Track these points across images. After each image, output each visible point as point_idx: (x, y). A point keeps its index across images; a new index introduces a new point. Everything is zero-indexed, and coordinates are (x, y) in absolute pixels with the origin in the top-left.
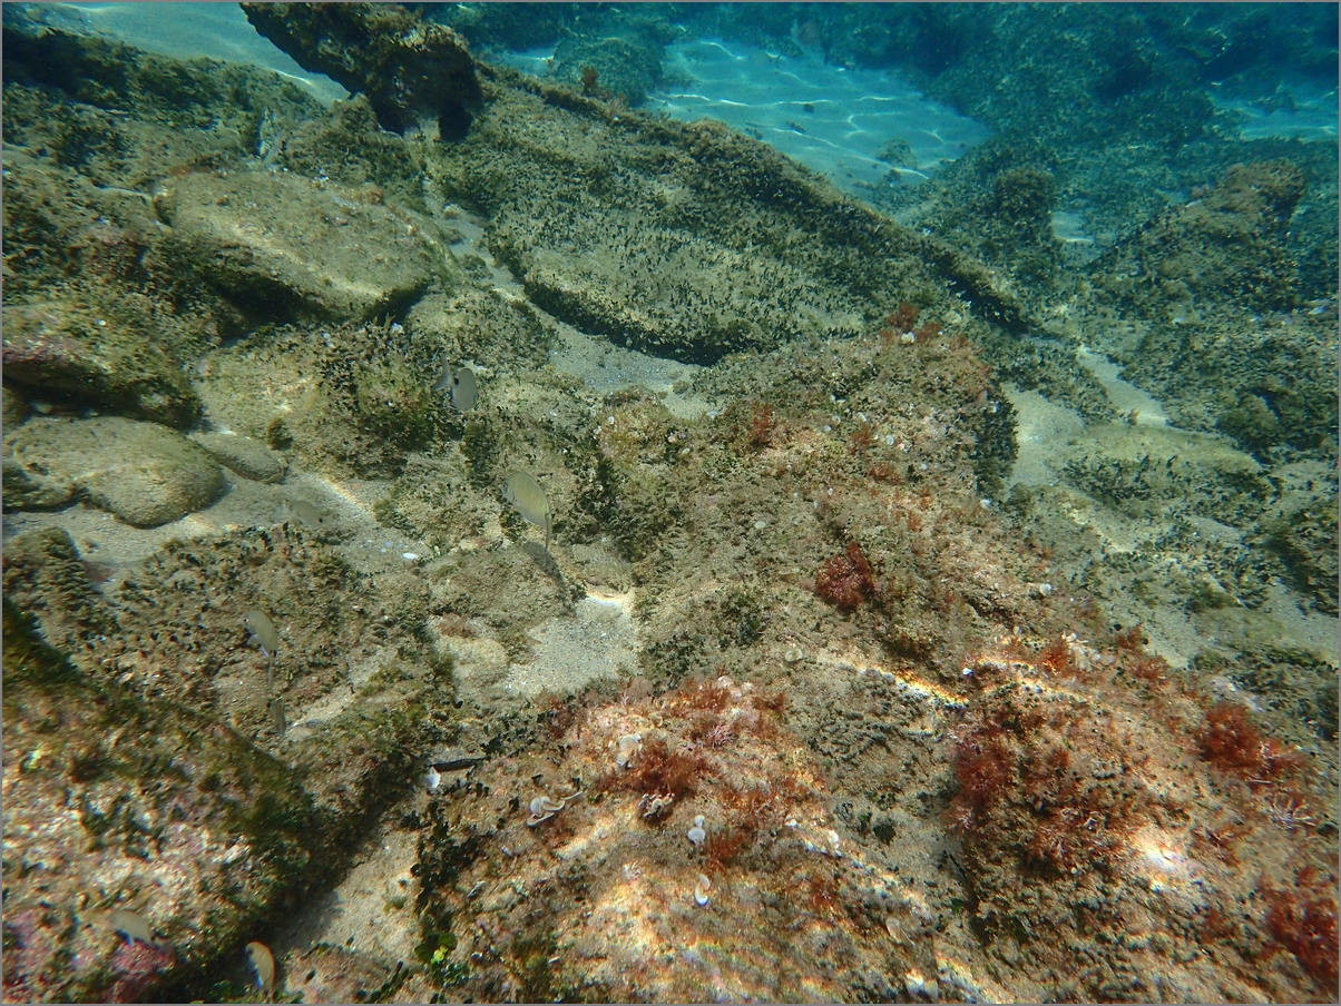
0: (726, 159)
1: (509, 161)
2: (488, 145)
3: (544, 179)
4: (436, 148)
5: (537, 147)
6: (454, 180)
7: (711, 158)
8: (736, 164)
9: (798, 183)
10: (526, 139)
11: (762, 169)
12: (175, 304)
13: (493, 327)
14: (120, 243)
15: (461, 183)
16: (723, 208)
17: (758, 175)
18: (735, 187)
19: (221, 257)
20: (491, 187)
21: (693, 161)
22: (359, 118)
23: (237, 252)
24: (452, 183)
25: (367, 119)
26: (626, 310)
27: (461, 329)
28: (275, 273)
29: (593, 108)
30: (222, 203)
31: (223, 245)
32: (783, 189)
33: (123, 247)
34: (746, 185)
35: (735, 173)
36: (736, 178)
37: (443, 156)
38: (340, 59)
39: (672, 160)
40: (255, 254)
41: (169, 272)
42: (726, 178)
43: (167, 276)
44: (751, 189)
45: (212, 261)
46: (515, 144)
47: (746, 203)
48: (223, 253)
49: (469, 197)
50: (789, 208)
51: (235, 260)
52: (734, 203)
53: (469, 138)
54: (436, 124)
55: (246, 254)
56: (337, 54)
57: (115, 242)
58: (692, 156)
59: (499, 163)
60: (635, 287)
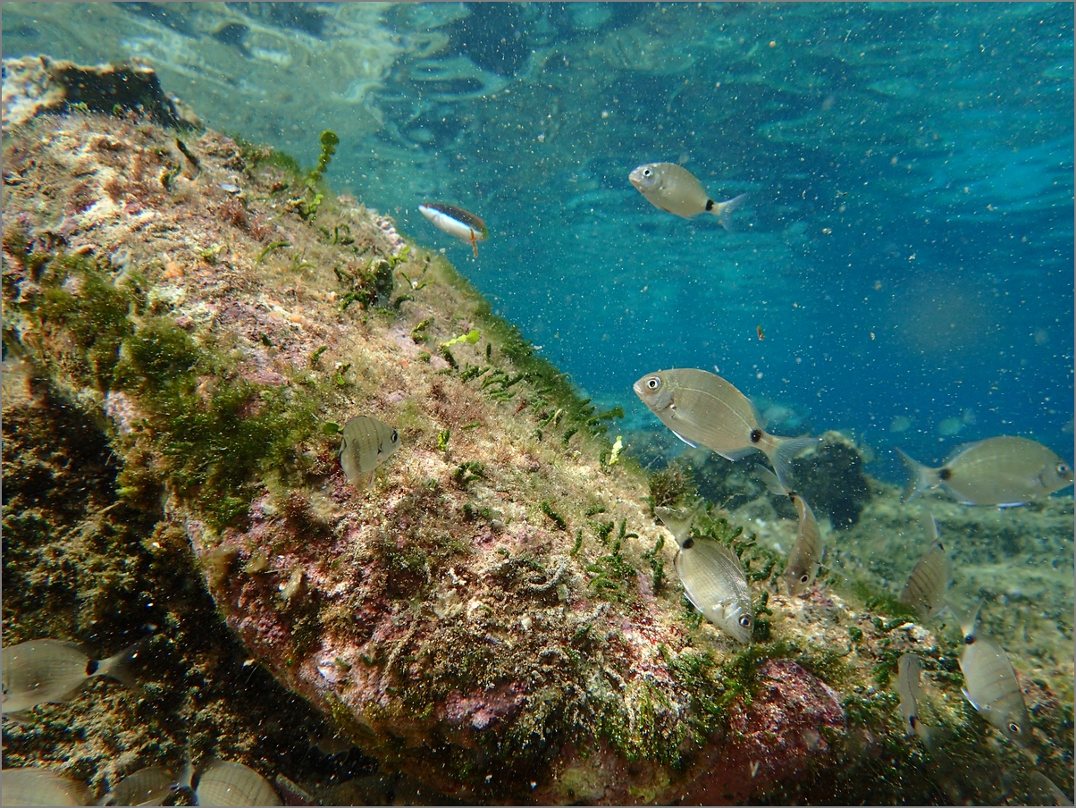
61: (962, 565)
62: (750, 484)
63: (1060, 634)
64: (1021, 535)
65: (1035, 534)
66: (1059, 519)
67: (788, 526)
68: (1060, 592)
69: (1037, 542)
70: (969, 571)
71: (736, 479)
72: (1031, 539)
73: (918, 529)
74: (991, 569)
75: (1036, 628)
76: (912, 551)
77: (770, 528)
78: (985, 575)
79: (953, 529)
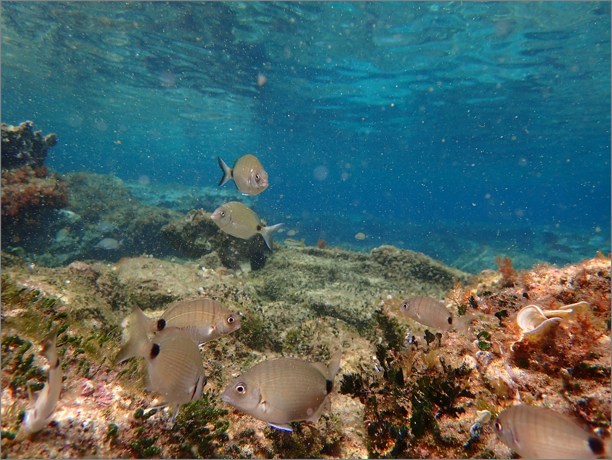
0: (398, 261)
1: (286, 272)
2: (275, 268)
3: (305, 277)
4: (249, 276)
5: (301, 263)
6: (259, 287)
7: (390, 261)
8: (404, 262)
9: (440, 268)
10: (295, 261)
11: (419, 262)
12: (112, 306)
13: (291, 313)
14: (86, 270)
15: (262, 288)
16: (401, 283)
17: (418, 266)
18: (406, 273)
19: (140, 288)
20: (278, 285)
21: (380, 265)
22: (213, 260)
23: (150, 283)
24: (258, 288)
25: (217, 261)
26: (363, 313)
27: (273, 316)
28: (169, 291)
29: (325, 253)
30: (144, 267)
31: (143, 281)
32: (432, 271)
33: (87, 272)
34: (412, 271)
35: (404, 267)
36: (405, 269)
37: (253, 278)
38: (204, 246)
39: (368, 266)
40: (159, 284)
41: (111, 287)
42: (400, 269)
43: (109, 290)
44: (415, 273)
45: (135, 290)
46: (289, 264)
47: (413, 281)
48: (142, 285)
49: (266, 294)
50: (437, 281)
51: (148, 288)
52: (406, 280)
53: (266, 267)
54: (250, 266)
55: (155, 284)
56: (203, 244)
57: (84, 269)
58: (380, 263)
59: (282, 274)
60: (366, 303)
61: (308, 290)
62: (208, 244)
63: (333, 335)
64: (337, 272)
65: (344, 271)
66: (354, 263)
67: (222, 271)
68: (347, 303)
69: (344, 275)
70: (311, 293)
71: (201, 240)
72: (341, 273)
73: (293, 270)
74: (320, 292)
75: (324, 332)
76: (288, 282)
77: (209, 273)
78: (316, 296)
79: (309, 270)
